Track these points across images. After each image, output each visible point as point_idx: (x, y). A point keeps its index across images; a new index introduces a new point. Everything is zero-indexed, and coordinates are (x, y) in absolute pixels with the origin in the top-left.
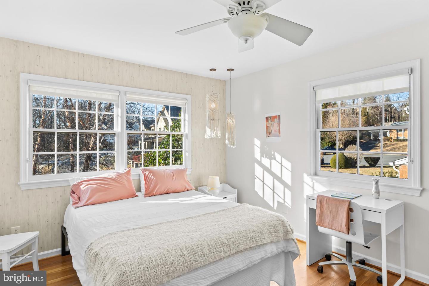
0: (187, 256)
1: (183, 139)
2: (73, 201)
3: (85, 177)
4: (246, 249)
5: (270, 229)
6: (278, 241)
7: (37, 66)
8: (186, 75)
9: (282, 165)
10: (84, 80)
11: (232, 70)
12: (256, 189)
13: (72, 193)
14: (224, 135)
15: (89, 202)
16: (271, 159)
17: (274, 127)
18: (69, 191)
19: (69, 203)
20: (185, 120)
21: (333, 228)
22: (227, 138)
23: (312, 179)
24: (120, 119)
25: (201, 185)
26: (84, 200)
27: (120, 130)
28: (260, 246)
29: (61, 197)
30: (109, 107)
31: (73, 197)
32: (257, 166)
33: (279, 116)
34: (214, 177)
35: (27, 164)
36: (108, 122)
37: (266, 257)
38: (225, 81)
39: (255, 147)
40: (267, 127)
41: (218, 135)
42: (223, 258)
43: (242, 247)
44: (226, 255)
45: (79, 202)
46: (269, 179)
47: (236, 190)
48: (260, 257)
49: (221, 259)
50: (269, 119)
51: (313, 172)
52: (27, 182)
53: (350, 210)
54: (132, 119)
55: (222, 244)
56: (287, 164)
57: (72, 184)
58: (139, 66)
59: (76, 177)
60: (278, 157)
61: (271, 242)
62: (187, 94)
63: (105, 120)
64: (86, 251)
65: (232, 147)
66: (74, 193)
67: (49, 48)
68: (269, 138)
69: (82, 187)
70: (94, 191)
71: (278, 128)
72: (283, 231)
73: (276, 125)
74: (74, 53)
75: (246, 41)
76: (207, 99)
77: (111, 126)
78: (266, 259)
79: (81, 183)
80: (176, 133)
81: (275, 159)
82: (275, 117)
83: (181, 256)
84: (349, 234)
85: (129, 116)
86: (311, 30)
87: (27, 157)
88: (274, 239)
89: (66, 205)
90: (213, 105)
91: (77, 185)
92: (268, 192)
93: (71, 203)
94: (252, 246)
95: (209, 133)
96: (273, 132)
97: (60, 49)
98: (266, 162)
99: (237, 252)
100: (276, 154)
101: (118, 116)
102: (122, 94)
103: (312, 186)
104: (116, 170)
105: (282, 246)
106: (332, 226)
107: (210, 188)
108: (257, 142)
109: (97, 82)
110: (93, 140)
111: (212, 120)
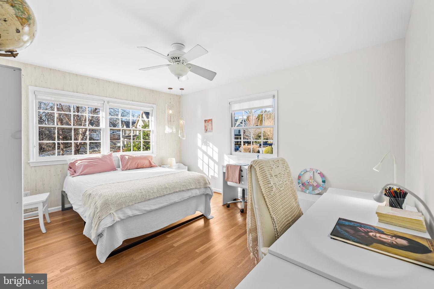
0: (144, 193)
1: (151, 133)
2: (70, 173)
3: (78, 158)
4: (180, 191)
5: (196, 181)
6: (200, 188)
7: (42, 81)
8: (152, 91)
9: (213, 150)
10: (77, 92)
11: (183, 89)
12: (199, 166)
13: (69, 168)
14: (177, 132)
15: (82, 173)
16: (207, 146)
17: (209, 127)
18: (67, 167)
19: (67, 176)
20: (152, 121)
21: (233, 181)
22: (179, 133)
23: (229, 157)
24: (104, 119)
25: (163, 164)
26: (78, 172)
27: (104, 127)
28: (188, 190)
29: (61, 171)
30: (95, 111)
31: (71, 171)
32: (199, 150)
33: (212, 119)
34: (171, 158)
35: (35, 149)
36: (95, 122)
37: (192, 196)
38: (180, 96)
39: (198, 139)
40: (205, 126)
41: (174, 131)
42: (166, 195)
43: (178, 190)
44: (168, 193)
45: (75, 174)
46: (206, 159)
47: (187, 167)
48: (188, 196)
49: (164, 195)
50: (206, 121)
51: (229, 152)
52: (35, 161)
53: (241, 171)
54: (116, 121)
55: (165, 188)
56: (216, 149)
57: (69, 163)
58: (118, 84)
59: (72, 158)
60: (211, 144)
61: (196, 188)
62: (153, 104)
63: (92, 121)
64: (83, 195)
65: (183, 139)
66: (71, 168)
67: (50, 69)
68: (206, 133)
69: (76, 164)
70: (86, 167)
71: (211, 127)
72: (203, 183)
73: (210, 125)
74: (70, 73)
75: (179, 78)
76: (166, 108)
77: (98, 125)
78: (192, 197)
79: (77, 161)
80: (146, 130)
81: (209, 146)
82: (210, 120)
83: (140, 193)
84: (240, 183)
85: (113, 118)
86: (215, 74)
87: (35, 144)
88: (197, 187)
89: (65, 176)
90: (171, 112)
91: (73, 162)
92: (206, 167)
93: (69, 174)
94: (184, 189)
95: (168, 130)
96: (208, 130)
97: (59, 71)
98: (204, 148)
99: (174, 192)
100: (210, 143)
101: (103, 117)
102: (106, 103)
103: (228, 161)
104: (102, 153)
105: (202, 191)
106: (232, 180)
107: (169, 166)
108: (199, 136)
109: (87, 94)
110: (81, 137)
111: (170, 121)
